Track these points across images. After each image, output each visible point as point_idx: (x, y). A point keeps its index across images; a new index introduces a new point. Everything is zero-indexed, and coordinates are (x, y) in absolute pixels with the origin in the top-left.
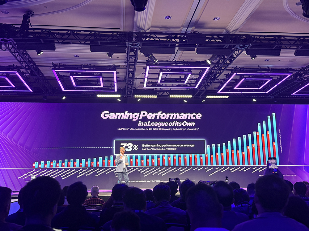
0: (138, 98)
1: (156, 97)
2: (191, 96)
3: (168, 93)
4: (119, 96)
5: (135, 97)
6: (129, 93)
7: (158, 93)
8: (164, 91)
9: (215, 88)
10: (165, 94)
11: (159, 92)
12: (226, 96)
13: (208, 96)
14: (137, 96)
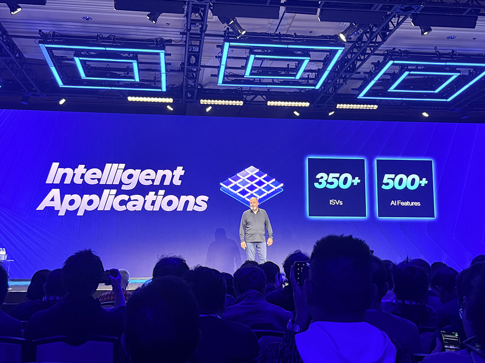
0: (208, 106)
1: (241, 105)
2: (307, 104)
3: (264, 97)
4: (171, 100)
5: (201, 103)
6: (189, 95)
7: (245, 96)
8: (257, 93)
9: (352, 89)
10: (259, 98)
11: (247, 95)
12: (372, 106)
13: (340, 104)
14: (205, 101)
